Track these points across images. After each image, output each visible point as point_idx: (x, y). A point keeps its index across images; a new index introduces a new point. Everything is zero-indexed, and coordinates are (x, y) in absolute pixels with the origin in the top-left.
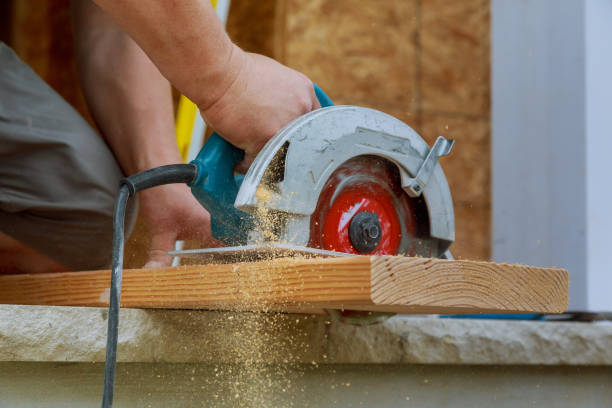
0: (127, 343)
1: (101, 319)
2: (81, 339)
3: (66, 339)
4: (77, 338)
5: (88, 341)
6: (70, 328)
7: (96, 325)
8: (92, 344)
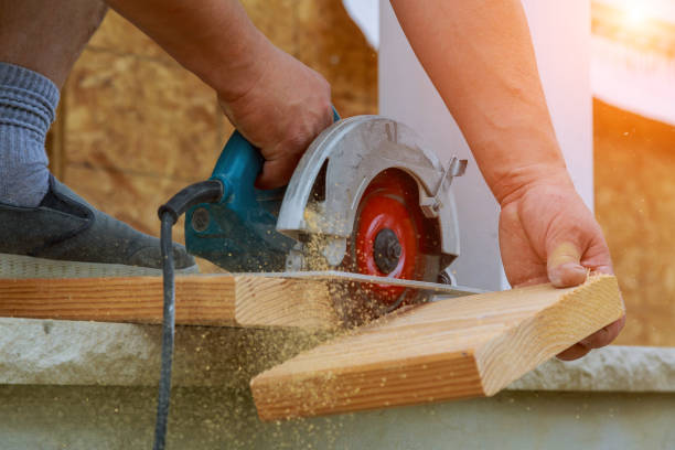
0: (71, 362)
1: (44, 333)
2: (23, 357)
3: (8, 356)
4: (19, 355)
5: (31, 359)
6: (11, 343)
7: (39, 340)
8: (33, 364)
